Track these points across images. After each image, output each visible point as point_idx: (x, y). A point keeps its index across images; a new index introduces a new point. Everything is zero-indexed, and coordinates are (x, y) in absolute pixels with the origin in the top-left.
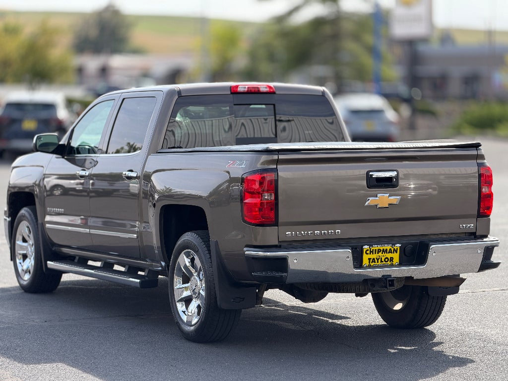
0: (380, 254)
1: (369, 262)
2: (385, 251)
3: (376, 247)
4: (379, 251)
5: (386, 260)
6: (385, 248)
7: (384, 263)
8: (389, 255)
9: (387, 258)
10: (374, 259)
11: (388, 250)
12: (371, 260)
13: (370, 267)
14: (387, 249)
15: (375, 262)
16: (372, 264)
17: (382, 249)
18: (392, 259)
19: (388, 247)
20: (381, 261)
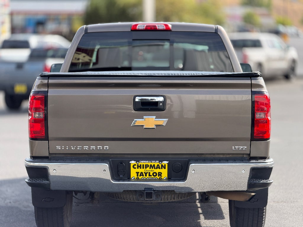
0: (148, 169)
1: (138, 175)
2: (152, 167)
3: (142, 163)
4: (147, 166)
5: (155, 174)
6: (152, 164)
7: (152, 177)
8: (157, 171)
9: (155, 173)
10: (142, 173)
11: (156, 166)
12: (139, 174)
13: (138, 179)
14: (154, 165)
15: (143, 176)
16: (140, 177)
17: (149, 164)
18: (160, 174)
19: (156, 163)
20: (150, 175)
